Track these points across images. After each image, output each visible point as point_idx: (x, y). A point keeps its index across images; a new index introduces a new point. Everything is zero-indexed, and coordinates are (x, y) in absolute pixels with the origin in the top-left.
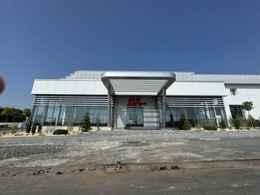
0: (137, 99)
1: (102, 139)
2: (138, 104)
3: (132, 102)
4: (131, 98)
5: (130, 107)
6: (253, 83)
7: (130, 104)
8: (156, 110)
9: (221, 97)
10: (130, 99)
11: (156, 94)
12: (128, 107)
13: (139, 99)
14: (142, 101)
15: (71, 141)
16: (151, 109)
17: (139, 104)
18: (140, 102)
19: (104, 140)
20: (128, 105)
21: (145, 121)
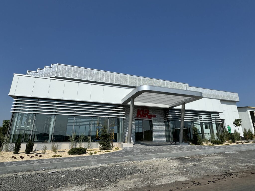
0: (146, 111)
1: (151, 157)
2: (147, 117)
3: (141, 113)
4: (140, 109)
5: (139, 119)
6: (231, 100)
7: (139, 116)
8: (164, 124)
9: (218, 113)
10: (138, 110)
11: (167, 106)
12: (137, 119)
13: (148, 111)
14: (151, 113)
15: (121, 161)
16: (159, 122)
17: (148, 115)
18: (149, 114)
19: (153, 157)
20: (137, 116)
21: (154, 136)
